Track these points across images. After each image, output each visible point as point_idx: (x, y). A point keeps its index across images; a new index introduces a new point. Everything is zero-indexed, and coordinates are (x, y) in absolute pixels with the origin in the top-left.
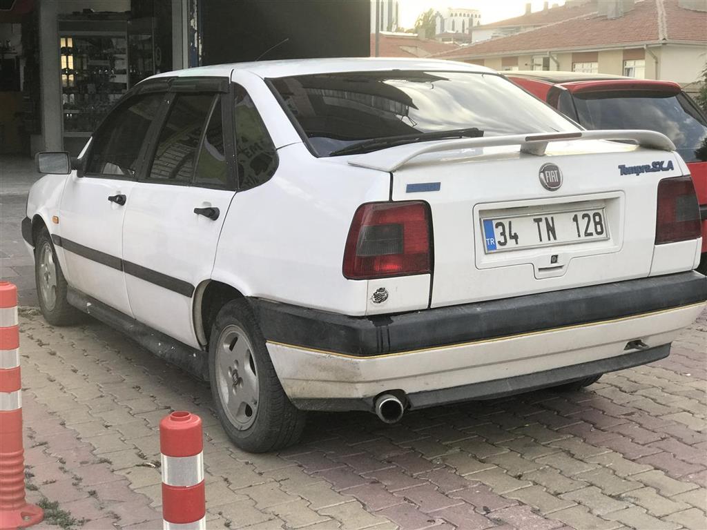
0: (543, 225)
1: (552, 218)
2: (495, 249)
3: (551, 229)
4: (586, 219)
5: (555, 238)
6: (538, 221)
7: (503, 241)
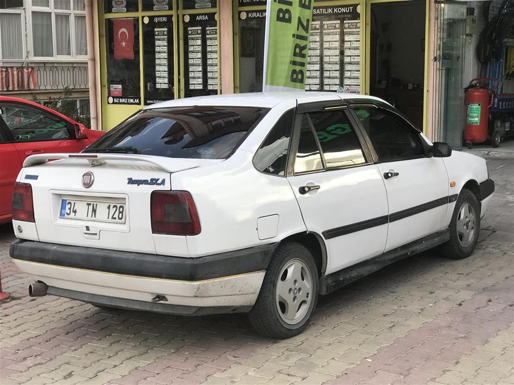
0: (91, 207)
1: (96, 205)
2: (64, 216)
3: (94, 211)
4: (115, 208)
5: (95, 217)
6: (89, 205)
7: (68, 213)
